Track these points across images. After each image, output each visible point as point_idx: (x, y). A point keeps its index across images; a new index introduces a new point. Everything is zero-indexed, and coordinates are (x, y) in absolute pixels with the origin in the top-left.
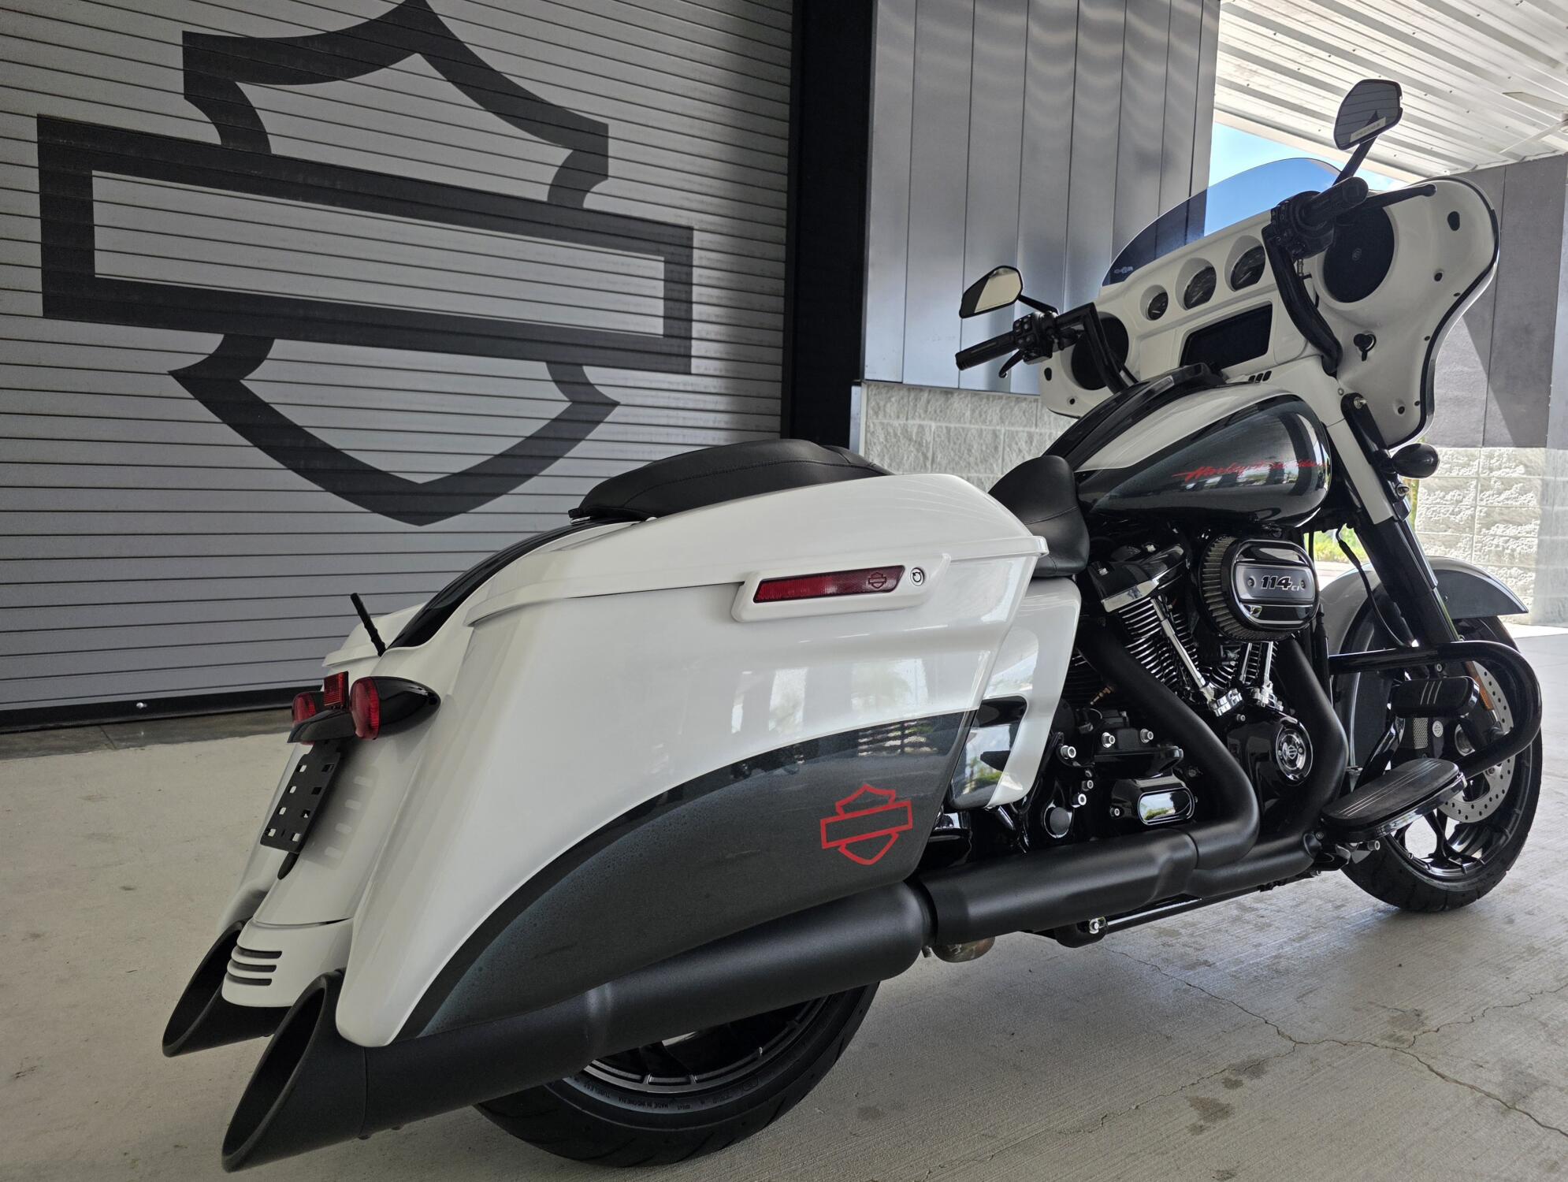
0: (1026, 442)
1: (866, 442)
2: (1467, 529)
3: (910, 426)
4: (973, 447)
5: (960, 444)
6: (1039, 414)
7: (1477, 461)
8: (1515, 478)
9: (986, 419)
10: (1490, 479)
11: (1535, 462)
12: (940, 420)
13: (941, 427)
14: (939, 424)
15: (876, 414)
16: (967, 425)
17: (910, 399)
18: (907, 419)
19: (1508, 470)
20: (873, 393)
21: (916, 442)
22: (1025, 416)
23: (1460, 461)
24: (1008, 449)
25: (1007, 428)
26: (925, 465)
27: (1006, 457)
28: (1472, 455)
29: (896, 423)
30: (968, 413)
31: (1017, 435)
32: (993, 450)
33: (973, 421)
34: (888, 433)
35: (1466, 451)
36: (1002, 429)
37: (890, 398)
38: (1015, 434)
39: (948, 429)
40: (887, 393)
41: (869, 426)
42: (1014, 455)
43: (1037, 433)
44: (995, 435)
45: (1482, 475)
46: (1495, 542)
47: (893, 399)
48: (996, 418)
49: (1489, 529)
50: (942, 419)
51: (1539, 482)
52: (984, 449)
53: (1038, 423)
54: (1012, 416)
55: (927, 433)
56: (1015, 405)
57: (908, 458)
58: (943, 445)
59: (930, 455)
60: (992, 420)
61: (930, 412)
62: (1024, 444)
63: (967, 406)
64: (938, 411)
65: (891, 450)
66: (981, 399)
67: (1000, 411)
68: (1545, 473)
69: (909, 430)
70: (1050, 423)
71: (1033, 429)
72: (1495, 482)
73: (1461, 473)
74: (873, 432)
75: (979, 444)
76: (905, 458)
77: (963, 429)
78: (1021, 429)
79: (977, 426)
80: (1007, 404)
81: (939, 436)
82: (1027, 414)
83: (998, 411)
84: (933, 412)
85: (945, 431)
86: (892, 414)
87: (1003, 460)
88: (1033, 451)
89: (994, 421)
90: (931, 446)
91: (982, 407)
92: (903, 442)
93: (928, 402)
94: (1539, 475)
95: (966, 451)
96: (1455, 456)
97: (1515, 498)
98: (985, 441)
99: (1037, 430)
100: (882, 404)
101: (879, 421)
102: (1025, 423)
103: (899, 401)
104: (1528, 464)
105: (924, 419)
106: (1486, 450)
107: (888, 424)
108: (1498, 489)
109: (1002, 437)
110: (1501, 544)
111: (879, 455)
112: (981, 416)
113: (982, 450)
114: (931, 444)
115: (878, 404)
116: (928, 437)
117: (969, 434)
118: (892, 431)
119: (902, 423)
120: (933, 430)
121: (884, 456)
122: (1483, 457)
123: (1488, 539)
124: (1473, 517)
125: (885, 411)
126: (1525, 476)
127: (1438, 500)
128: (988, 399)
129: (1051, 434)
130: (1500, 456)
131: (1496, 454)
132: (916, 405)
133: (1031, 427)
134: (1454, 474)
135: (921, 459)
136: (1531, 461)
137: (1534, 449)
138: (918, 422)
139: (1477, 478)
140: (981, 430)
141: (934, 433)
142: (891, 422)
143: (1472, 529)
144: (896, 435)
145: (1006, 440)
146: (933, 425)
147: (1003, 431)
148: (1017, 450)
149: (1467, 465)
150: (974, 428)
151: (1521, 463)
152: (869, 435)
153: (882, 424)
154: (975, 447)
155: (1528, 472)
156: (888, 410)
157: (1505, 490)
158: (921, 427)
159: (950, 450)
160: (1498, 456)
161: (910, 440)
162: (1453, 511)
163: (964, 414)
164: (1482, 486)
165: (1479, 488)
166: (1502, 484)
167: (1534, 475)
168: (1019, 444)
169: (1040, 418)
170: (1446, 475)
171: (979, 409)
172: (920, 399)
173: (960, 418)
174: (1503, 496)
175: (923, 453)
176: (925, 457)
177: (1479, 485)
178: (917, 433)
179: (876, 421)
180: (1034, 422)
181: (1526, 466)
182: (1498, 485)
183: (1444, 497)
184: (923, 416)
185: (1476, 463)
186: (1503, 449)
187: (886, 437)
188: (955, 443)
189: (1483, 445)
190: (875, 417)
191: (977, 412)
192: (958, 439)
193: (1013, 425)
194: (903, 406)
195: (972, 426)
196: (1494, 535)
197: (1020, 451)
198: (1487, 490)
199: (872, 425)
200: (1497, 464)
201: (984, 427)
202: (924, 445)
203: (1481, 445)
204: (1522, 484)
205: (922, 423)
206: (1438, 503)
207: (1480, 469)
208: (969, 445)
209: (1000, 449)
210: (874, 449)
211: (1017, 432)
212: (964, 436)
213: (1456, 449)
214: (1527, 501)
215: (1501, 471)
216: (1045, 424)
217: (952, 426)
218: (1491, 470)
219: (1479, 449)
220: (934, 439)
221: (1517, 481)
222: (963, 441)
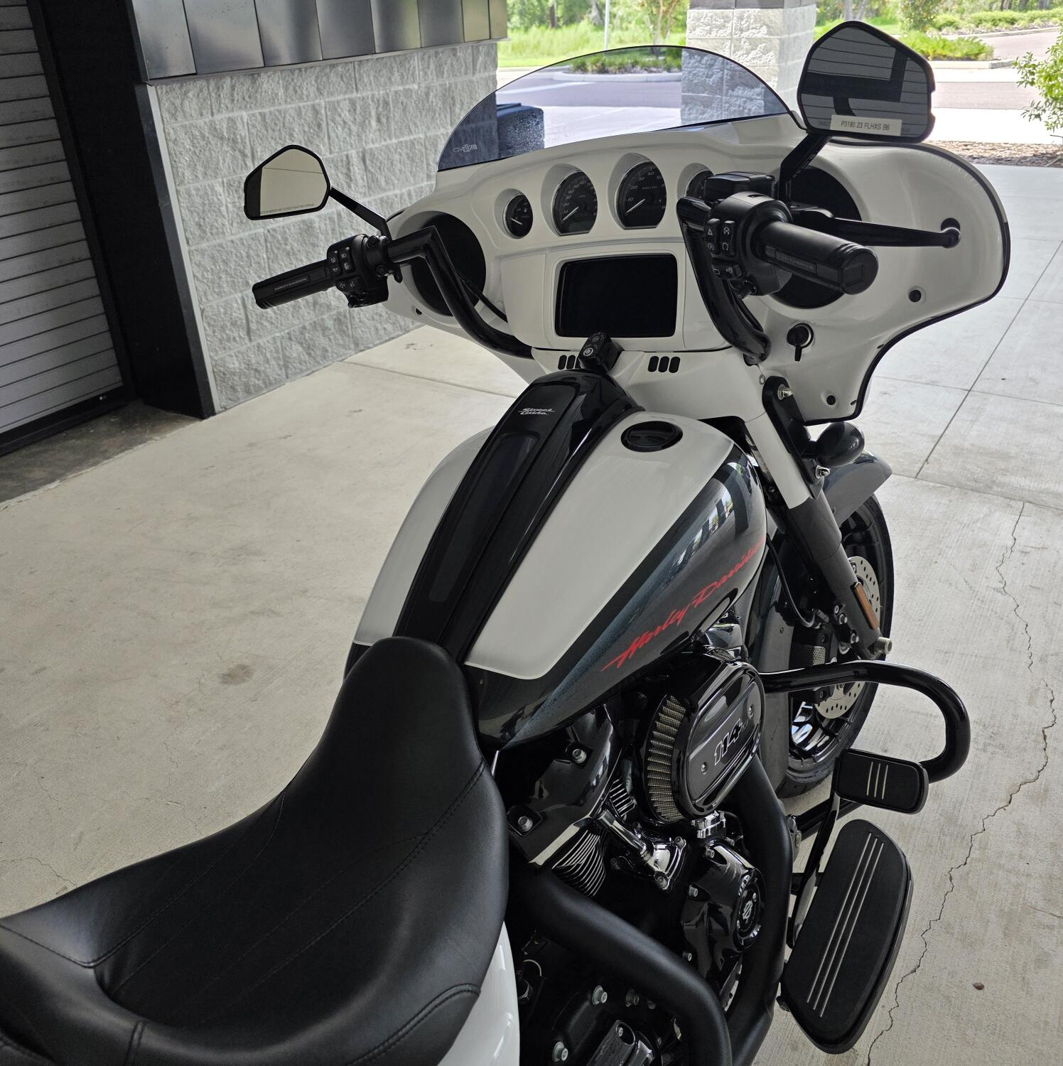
0: (349, 111)
1: (170, 154)
2: (718, 91)
3: (217, 123)
4: (294, 130)
5: (280, 130)
6: (357, 75)
7: (731, 23)
8: (760, 39)
9: (303, 94)
10: (740, 40)
11: (775, 23)
12: (251, 107)
13: (253, 115)
14: (251, 112)
15: (174, 116)
16: (283, 107)
17: (211, 89)
18: (212, 114)
19: (754, 31)
20: (164, 90)
21: (229, 139)
22: (343, 81)
23: (718, 23)
24: (332, 124)
25: (327, 100)
26: (246, 164)
27: (332, 135)
28: (727, 17)
29: (201, 122)
30: (281, 92)
31: (339, 105)
32: (316, 129)
33: (288, 100)
34: (194, 137)
35: (722, 13)
36: (321, 102)
37: (186, 93)
38: (336, 105)
39: (263, 116)
40: (181, 88)
41: (169, 134)
42: (340, 129)
43: (359, 98)
44: (316, 111)
45: (734, 37)
46: (738, 103)
47: (190, 95)
48: (313, 90)
49: (733, 90)
50: (253, 106)
51: (778, 41)
52: (306, 129)
53: (359, 86)
54: (330, 84)
55: (240, 126)
56: (331, 71)
57: (224, 160)
58: (261, 135)
59: (248, 152)
60: (309, 93)
61: (238, 100)
62: (347, 114)
63: (278, 83)
64: (247, 98)
65: (202, 156)
66: (292, 72)
67: (316, 81)
68: (782, 33)
69: (218, 127)
70: (370, 84)
71: (354, 95)
72: (745, 42)
73: (718, 35)
74: (176, 139)
75: (299, 124)
76: (221, 161)
77: (279, 111)
78: (341, 97)
79: (293, 106)
80: (321, 71)
81: (253, 126)
82: (344, 79)
83: (313, 82)
84: (240, 99)
85: (259, 117)
86: (193, 112)
87: (329, 138)
88: (358, 120)
89: (312, 95)
90: (247, 141)
91: (295, 80)
92: (213, 142)
93: (233, 88)
94: (778, 35)
95: (287, 137)
96: (714, 18)
97: (759, 57)
98: (305, 120)
99: (359, 95)
100: (178, 102)
101: (179, 125)
102: (344, 89)
103: (198, 94)
104: (770, 25)
105: (232, 110)
106: (738, 11)
107: (192, 125)
108: (747, 50)
109: (323, 111)
110: (742, 104)
111: (189, 166)
112: (296, 92)
113: (304, 132)
114: (247, 138)
115: (173, 104)
116: (242, 131)
117: (288, 116)
118: (197, 134)
119: (207, 120)
120: (245, 120)
121: (196, 165)
122: (735, 18)
123: (733, 100)
124: (722, 79)
125: (183, 111)
126: (767, 36)
127: (697, 64)
128: (300, 70)
129: (373, 95)
130: (749, 17)
131: (746, 15)
132: (219, 95)
133: (352, 92)
134: (714, 34)
135: (240, 157)
136: (771, 21)
137: (775, 10)
138: (225, 115)
139: (730, 39)
140: (299, 108)
141: (248, 124)
142: (194, 122)
143: (721, 90)
144: (203, 137)
145: (328, 113)
146: (245, 114)
147: (323, 104)
148: (342, 123)
149: (723, 26)
150: (291, 107)
151: (764, 24)
152: (171, 144)
153: (184, 127)
154: (296, 130)
155: (770, 33)
156: (187, 109)
157: (752, 50)
158: (231, 120)
159: (270, 139)
160: (747, 17)
161: (222, 138)
162: (707, 74)
163: (277, 94)
164: (735, 46)
165: (733, 49)
166: (750, 44)
167: (774, 35)
168: (343, 115)
169: (360, 80)
170: (707, 37)
171: (292, 84)
172: (223, 88)
173: (273, 100)
174: (751, 56)
175: (240, 151)
176: (244, 155)
177: (733, 46)
178: (228, 129)
179: (175, 125)
180: (354, 86)
181: (768, 27)
182: (747, 46)
183: (701, 61)
184: (229, 106)
185: (730, 25)
186: (751, 10)
187: (192, 141)
188: (274, 130)
189: (736, 6)
190: (173, 121)
191: (291, 88)
192: (275, 124)
193: (332, 94)
194: (205, 100)
195: (289, 106)
196: (737, 96)
197: (345, 122)
198: (738, 51)
199: (172, 131)
200: (747, 25)
201: (301, 104)
202: (239, 141)
203: (733, 7)
204: (764, 44)
205: (231, 115)
206: (697, 67)
207: (734, 31)
208: (290, 129)
209: (324, 125)
210: (182, 160)
211: (338, 102)
212: (281, 120)
213: (714, 11)
214: (767, 61)
215: (750, 31)
216: (366, 86)
217: (266, 110)
218: (742, 31)
219: (732, 10)
220: (249, 131)
221: (761, 40)
222: (282, 125)
